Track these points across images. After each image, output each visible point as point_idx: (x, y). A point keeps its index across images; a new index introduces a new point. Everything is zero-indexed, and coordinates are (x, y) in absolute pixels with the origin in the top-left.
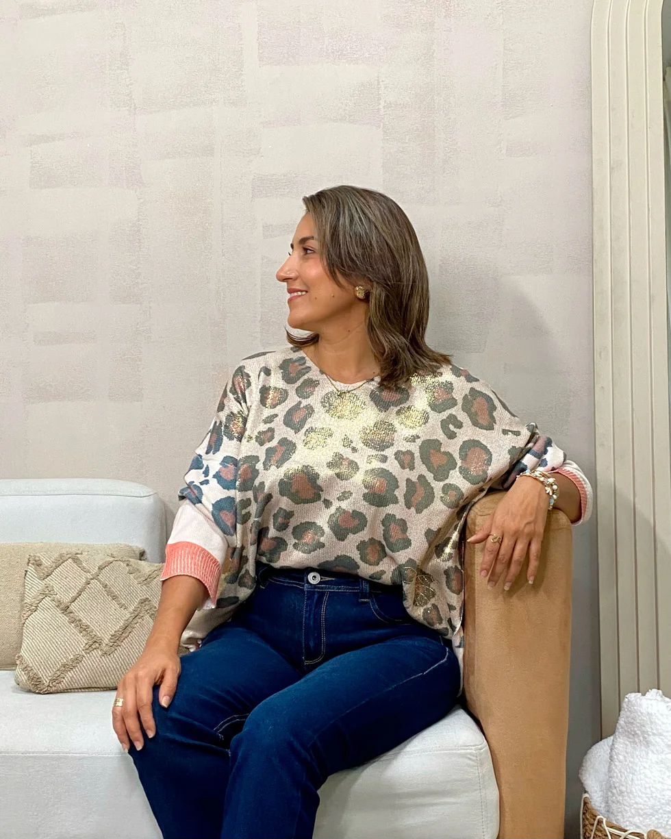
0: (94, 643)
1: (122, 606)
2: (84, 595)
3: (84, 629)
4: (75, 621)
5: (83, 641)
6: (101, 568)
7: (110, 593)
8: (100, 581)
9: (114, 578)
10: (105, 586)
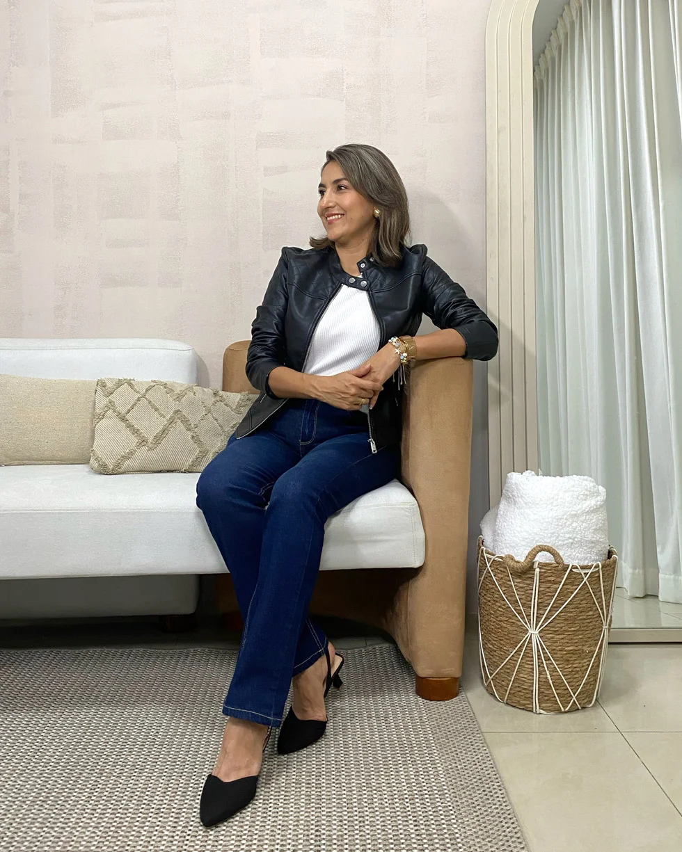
0: (143, 442)
1: (162, 415)
2: (135, 408)
3: (136, 432)
4: (130, 426)
5: (136, 440)
6: (147, 390)
7: (153, 406)
8: (146, 399)
9: (156, 396)
10: (150, 402)
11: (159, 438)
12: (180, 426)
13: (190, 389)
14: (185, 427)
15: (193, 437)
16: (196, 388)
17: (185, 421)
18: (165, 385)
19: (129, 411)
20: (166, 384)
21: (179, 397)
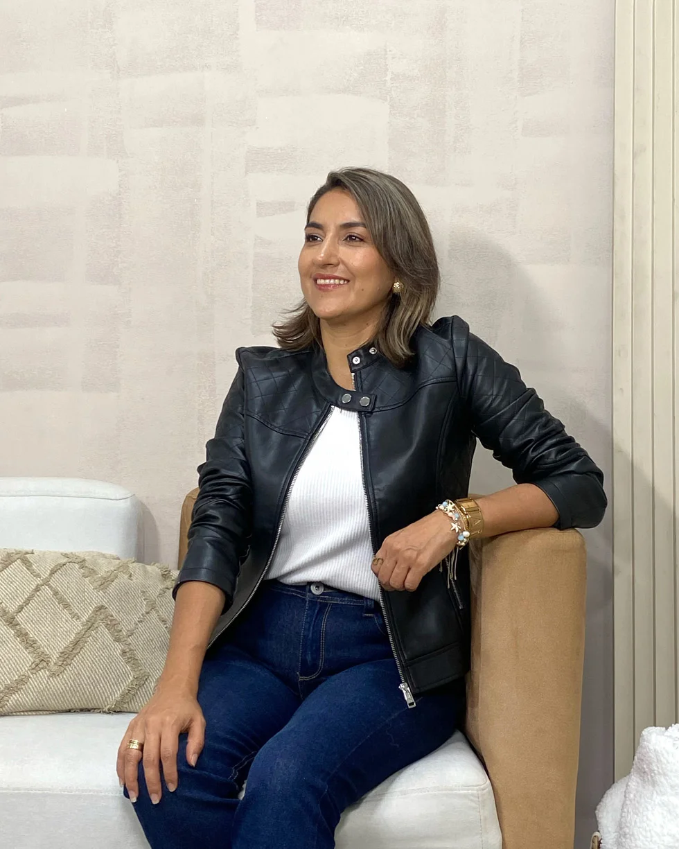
0: (42, 661)
1: (75, 616)
2: (32, 604)
3: (29, 643)
4: (22, 635)
5: (28, 658)
6: (53, 572)
7: (61, 600)
8: (50, 587)
9: (68, 583)
10: (56, 593)
11: (67, 656)
12: (104, 633)
13: (124, 567)
14: (112, 635)
15: (124, 653)
16: (136, 567)
17: (112, 625)
18: (82, 563)
19: (21, 609)
20: (84, 560)
21: (105, 583)
